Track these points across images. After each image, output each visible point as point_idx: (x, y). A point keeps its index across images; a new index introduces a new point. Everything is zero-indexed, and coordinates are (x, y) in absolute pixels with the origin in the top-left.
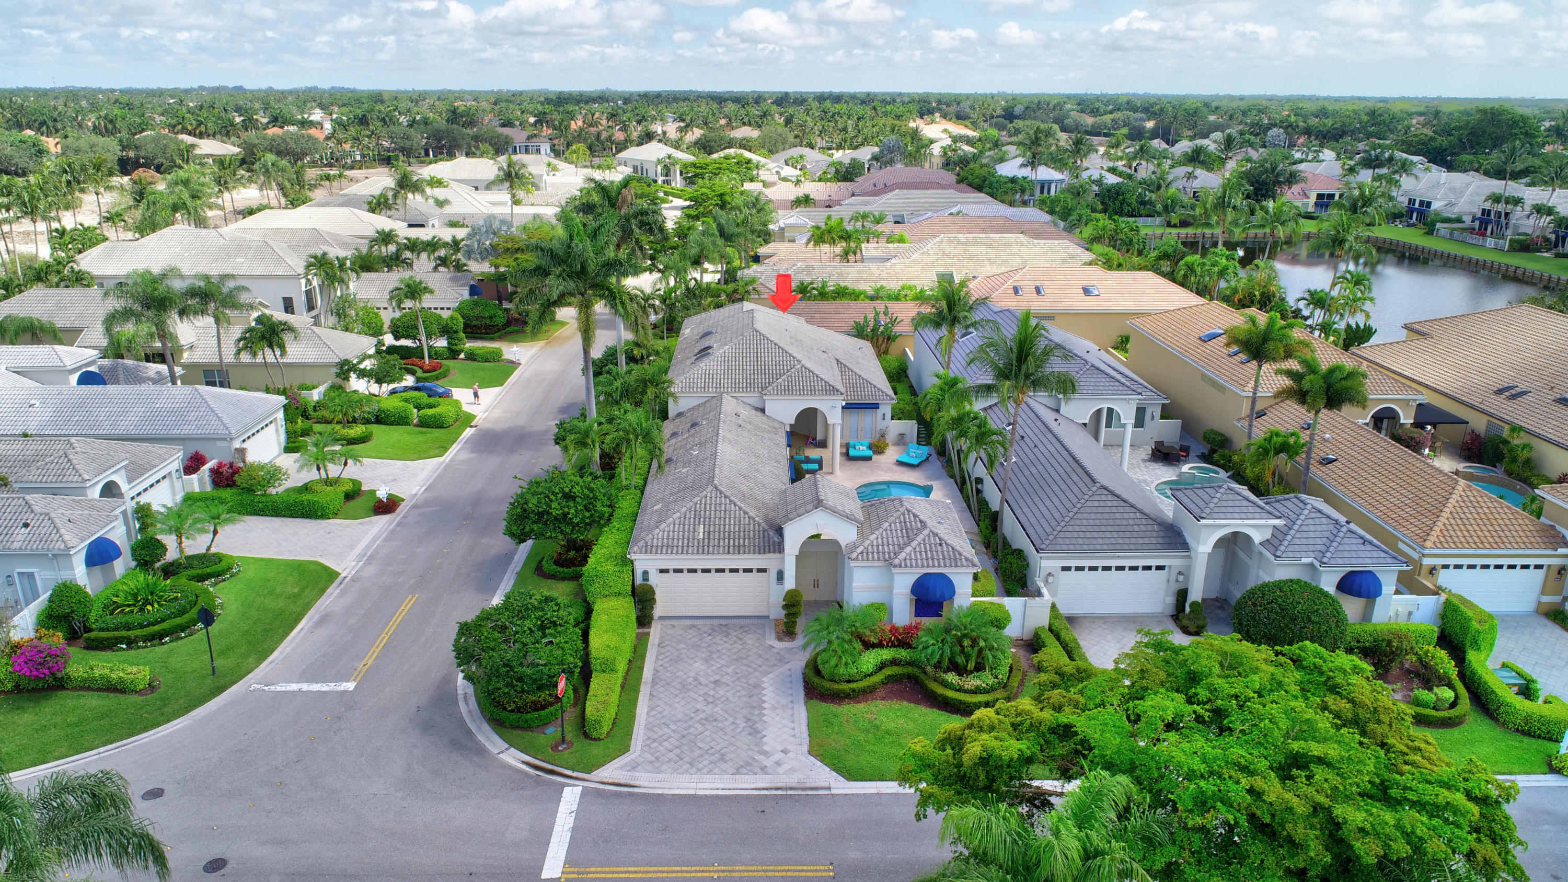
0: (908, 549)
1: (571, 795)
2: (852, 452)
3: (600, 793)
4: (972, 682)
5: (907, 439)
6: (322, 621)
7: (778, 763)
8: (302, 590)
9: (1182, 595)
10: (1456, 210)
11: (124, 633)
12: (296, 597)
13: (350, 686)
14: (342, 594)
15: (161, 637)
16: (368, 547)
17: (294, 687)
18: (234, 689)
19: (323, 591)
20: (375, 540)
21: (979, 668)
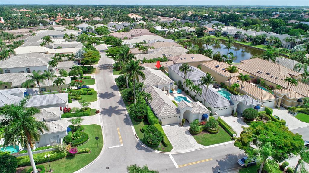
0: (201, 111)
1: (170, 156)
3: (174, 155)
4: (214, 129)
5: (177, 88)
6: (106, 135)
7: (195, 145)
8: (98, 130)
9: (233, 111)
10: (232, 34)
11: (78, 143)
12: (98, 131)
13: (122, 145)
14: (105, 130)
15: (84, 143)
16: (101, 120)
17: (113, 147)
18: (103, 149)
19: (101, 129)
20: (101, 119)
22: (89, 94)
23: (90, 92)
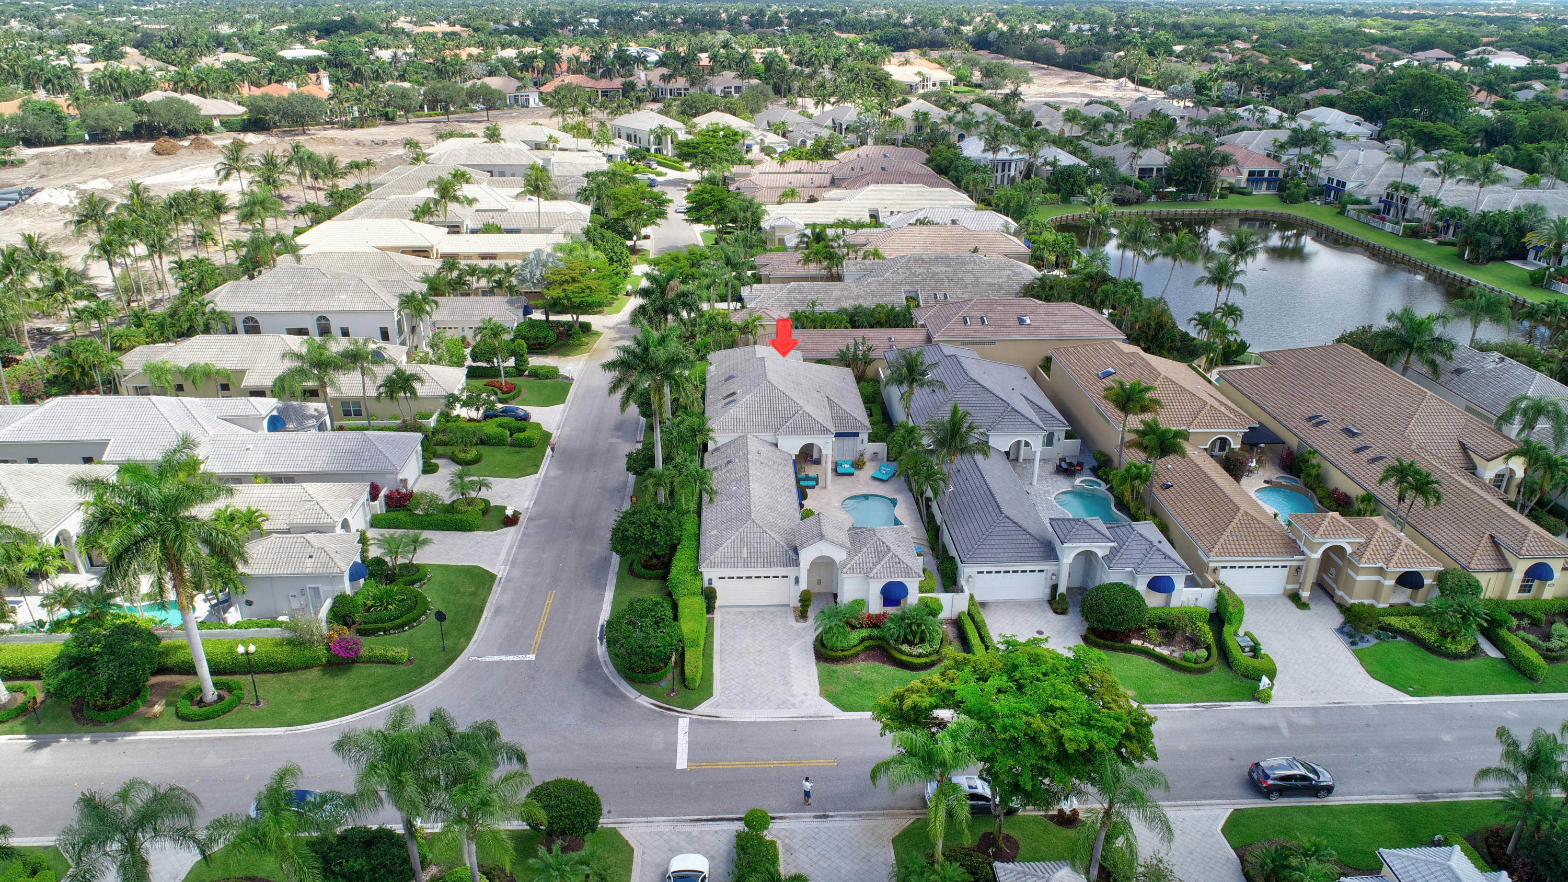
0: (879, 566)
1: (683, 723)
2: (840, 470)
3: (700, 722)
4: (917, 650)
5: (880, 456)
6: (498, 611)
7: (802, 702)
8: (477, 589)
9: (1055, 588)
10: (1366, 191)
11: (380, 625)
12: (474, 594)
13: (532, 657)
14: (504, 591)
15: (403, 627)
16: (508, 554)
17: (497, 658)
18: (459, 660)
19: (490, 589)
20: (511, 548)
21: (922, 641)
22: (515, 444)
23: (521, 435)
